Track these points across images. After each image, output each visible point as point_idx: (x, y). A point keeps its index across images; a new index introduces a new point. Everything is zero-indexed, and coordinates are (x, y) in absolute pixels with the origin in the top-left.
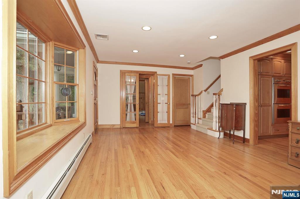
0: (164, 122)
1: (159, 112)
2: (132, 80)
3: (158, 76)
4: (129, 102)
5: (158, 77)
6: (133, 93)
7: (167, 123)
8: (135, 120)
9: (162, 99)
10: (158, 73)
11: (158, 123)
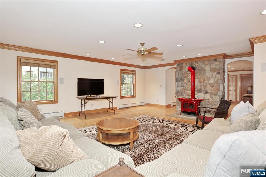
9: (232, 88)
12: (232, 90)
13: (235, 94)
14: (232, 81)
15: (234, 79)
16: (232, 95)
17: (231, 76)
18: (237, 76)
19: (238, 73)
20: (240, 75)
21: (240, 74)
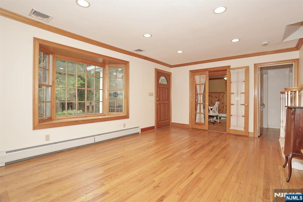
0: (238, 129)
1: (232, 116)
2: (202, 79)
3: (231, 70)
4: (199, 102)
5: (231, 72)
6: (202, 92)
7: (243, 130)
8: (205, 122)
9: (236, 99)
10: (231, 67)
11: (231, 129)
12: (237, 105)
13: (243, 114)
14: (238, 82)
15: (242, 77)
16: (237, 116)
17: (234, 69)
18: (247, 69)
19: (250, 62)
20: (255, 65)
21: (255, 63)
